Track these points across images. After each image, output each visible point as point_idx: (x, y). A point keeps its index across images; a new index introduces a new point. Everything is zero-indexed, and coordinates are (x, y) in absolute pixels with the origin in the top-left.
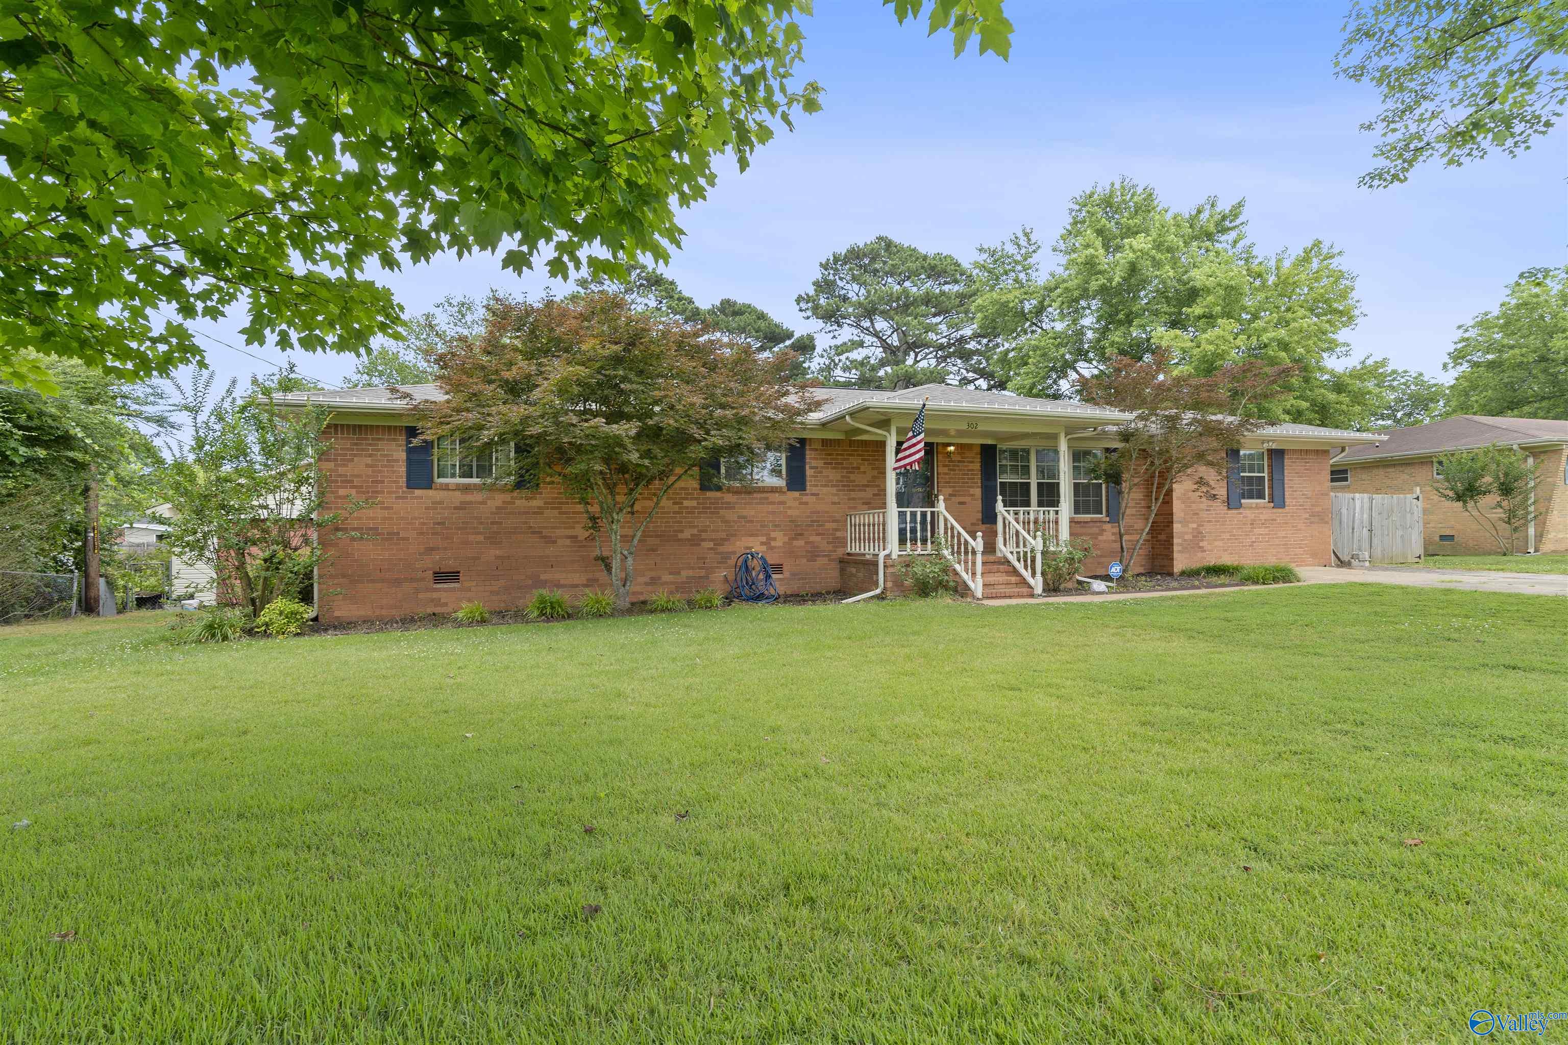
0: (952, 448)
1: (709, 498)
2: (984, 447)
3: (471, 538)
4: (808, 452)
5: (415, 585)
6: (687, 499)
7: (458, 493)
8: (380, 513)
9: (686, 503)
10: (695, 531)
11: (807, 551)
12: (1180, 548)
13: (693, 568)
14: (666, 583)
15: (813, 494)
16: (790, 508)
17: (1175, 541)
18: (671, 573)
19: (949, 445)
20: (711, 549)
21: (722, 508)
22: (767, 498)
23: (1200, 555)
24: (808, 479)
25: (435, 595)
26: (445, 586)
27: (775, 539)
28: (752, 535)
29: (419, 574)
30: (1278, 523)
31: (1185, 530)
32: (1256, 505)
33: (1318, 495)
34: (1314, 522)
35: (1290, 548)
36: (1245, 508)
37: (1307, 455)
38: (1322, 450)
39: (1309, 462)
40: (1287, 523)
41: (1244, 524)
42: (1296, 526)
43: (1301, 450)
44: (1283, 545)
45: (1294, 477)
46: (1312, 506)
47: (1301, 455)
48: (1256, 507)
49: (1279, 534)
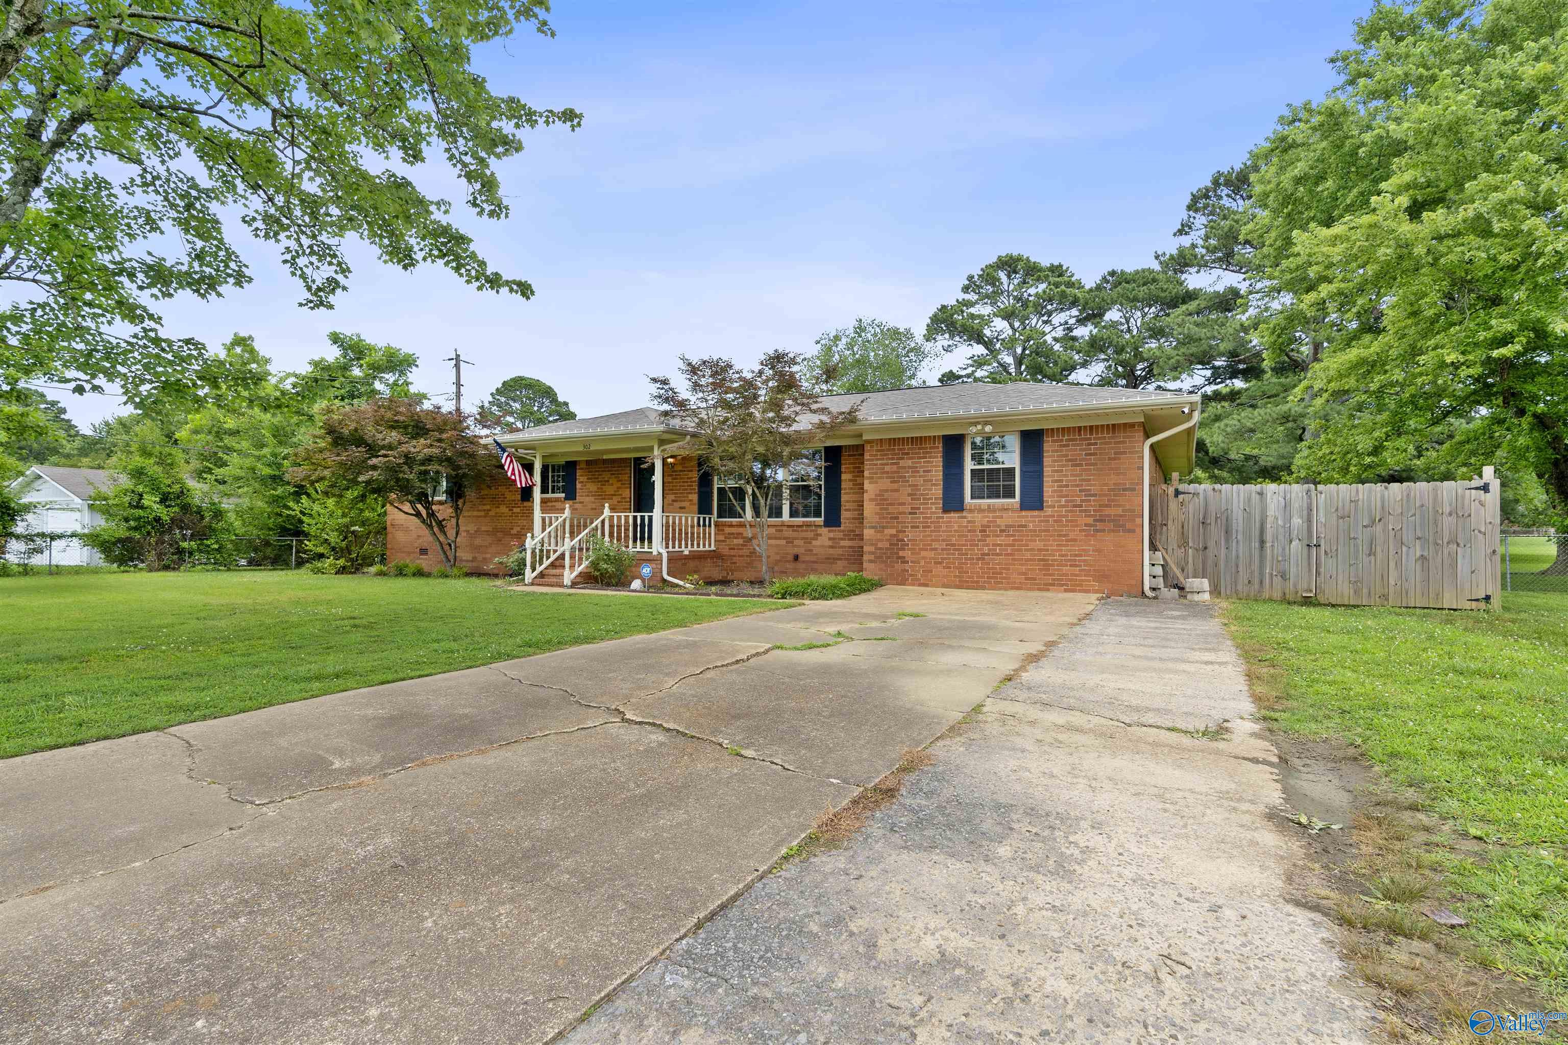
1: (525, 506)
4: (578, 471)
5: (414, 555)
6: (515, 507)
8: (405, 517)
9: (515, 510)
10: (519, 529)
17: (866, 549)
23: (900, 566)
24: (576, 490)
26: (423, 557)
29: (416, 550)
30: (1031, 531)
31: (879, 536)
32: (989, 506)
33: (1113, 490)
34: (1104, 531)
35: (1053, 565)
36: (971, 511)
37: (1091, 434)
38: (1125, 424)
39: (1096, 444)
40: (1048, 531)
41: (969, 531)
42: (1064, 536)
43: (1080, 428)
44: (1040, 560)
45: (1063, 466)
46: (1100, 506)
47: (1080, 435)
48: (990, 509)
49: (1032, 545)
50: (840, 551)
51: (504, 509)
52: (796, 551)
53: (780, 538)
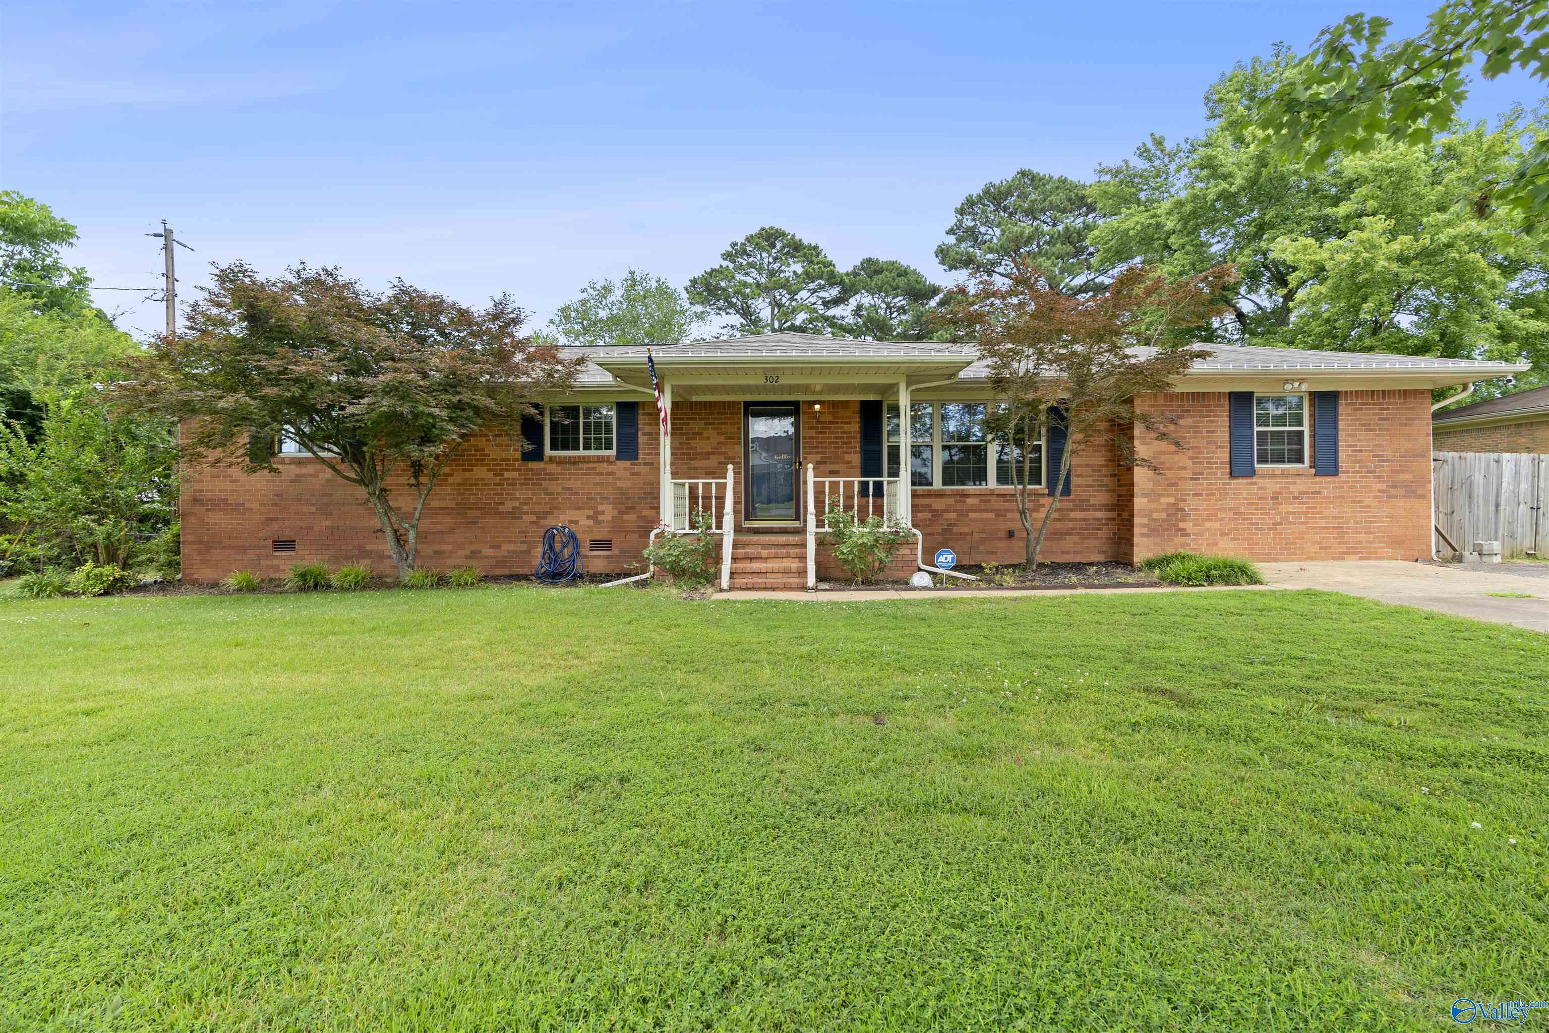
0: (817, 407)
1: (532, 469)
2: (864, 404)
3: (306, 509)
4: (641, 417)
5: (258, 552)
6: (508, 470)
7: (293, 466)
8: (230, 486)
9: (507, 474)
10: (517, 504)
11: (640, 527)
12: (1145, 530)
13: (514, 542)
14: (487, 557)
15: (646, 464)
16: (619, 479)
17: (1137, 520)
18: (491, 547)
19: (815, 402)
20: (534, 522)
21: (545, 480)
22: (594, 469)
23: (1179, 540)
24: (641, 446)
25: (276, 562)
26: (283, 553)
27: (603, 513)
28: (578, 508)
29: (262, 543)
30: (1325, 498)
31: (1154, 506)
32: (1283, 471)
33: (1405, 455)
34: (1395, 497)
35: (1347, 533)
36: (1262, 476)
37: (1384, 399)
38: (1415, 391)
39: (1388, 409)
40: (1343, 497)
41: (1260, 498)
42: (1359, 502)
43: (1373, 392)
44: (1334, 528)
45: (1357, 430)
46: (1392, 471)
47: (1373, 398)
48: (1284, 474)
49: (1327, 513)
50: (1069, 525)
51: (481, 473)
52: (1010, 526)
53: (986, 511)
